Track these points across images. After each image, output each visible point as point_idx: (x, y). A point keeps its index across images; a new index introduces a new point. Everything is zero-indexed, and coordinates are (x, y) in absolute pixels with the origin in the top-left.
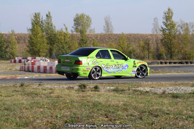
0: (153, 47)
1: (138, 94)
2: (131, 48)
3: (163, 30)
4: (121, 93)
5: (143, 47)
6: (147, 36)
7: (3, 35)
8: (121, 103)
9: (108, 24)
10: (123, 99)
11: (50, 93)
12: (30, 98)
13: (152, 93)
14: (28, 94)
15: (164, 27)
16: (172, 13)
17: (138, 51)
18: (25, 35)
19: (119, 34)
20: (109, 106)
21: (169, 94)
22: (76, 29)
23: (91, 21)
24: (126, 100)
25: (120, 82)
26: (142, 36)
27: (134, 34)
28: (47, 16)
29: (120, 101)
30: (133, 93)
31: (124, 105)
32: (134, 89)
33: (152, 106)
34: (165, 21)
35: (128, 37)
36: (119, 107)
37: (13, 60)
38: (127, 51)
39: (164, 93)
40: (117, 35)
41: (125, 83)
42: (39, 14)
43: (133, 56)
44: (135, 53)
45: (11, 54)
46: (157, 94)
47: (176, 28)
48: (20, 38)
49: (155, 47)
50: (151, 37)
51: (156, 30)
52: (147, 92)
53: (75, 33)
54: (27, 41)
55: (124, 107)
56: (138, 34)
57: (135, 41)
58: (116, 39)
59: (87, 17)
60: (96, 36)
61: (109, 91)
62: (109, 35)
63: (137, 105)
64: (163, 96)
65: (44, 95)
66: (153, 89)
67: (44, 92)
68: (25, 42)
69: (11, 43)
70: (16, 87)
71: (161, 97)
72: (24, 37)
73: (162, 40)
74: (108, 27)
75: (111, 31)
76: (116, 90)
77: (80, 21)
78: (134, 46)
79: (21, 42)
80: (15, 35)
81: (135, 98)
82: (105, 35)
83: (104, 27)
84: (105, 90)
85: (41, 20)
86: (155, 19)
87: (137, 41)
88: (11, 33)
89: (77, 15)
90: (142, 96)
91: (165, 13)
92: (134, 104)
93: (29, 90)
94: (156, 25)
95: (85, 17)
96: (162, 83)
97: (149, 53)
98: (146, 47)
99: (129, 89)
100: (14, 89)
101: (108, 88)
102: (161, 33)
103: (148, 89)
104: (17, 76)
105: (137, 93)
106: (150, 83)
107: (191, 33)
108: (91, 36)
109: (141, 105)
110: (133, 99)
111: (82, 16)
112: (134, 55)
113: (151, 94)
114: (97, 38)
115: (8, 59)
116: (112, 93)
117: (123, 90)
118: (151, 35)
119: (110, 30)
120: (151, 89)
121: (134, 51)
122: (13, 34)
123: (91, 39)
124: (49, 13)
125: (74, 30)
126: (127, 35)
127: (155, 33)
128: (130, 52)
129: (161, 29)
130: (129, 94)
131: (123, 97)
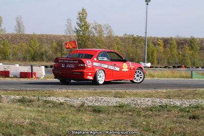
1: (50, 107)
2: (43, 50)
3: (77, 31)
5: (56, 49)
6: (60, 37)
8: (27, 121)
9: (19, 25)
10: (31, 114)
13: (67, 105)
15: (78, 28)
16: (86, 14)
17: (50, 52)
19: (31, 35)
20: (10, 125)
21: (89, 106)
24: (33, 116)
25: (29, 89)
26: (55, 37)
27: (46, 35)
29: (25, 119)
30: (43, 105)
31: (31, 124)
32: (45, 99)
33: (68, 127)
34: (79, 22)
35: (40, 38)
36: (23, 127)
38: (39, 52)
39: (82, 105)
40: (29, 35)
41: (34, 91)
43: (45, 58)
44: (48, 55)
46: (74, 107)
47: (90, 29)
50: (64, 38)
51: (69, 32)
52: (61, 104)
55: (30, 127)
56: (51, 35)
57: (47, 43)
58: (27, 40)
60: (7, 36)
61: (14, 101)
62: (20, 35)
63: (48, 124)
64: (82, 109)
66: (68, 99)
71: (79, 111)
74: (19, 27)
75: (23, 32)
76: (22, 101)
78: (46, 47)
81: (46, 113)
82: (16, 35)
84: (8, 100)
86: (68, 20)
87: (49, 42)
90: (56, 110)
91: (79, 14)
92: (45, 123)
94: (69, 27)
96: (78, 91)
98: (59, 48)
99: (39, 99)
101: (13, 97)
102: (75, 34)
103: (62, 100)
105: (49, 105)
106: (64, 90)
107: (105, 35)
108: (2, 36)
109: (55, 124)
110: (43, 115)
112: (47, 57)
113: (66, 107)
114: (7, 38)
116: (16, 105)
117: (31, 101)
118: (64, 36)
119: (22, 30)
120: (66, 99)
121: (46, 52)
123: (1, 39)
126: (40, 35)
127: (68, 35)
128: (42, 54)
129: (75, 30)
130: (39, 107)
131: (30, 111)
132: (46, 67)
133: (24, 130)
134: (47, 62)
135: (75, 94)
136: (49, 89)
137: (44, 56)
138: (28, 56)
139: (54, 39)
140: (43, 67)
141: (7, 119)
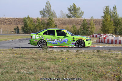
11: (116, 57)
12: (103, 59)
14: (102, 57)
18: (100, 20)
28: (114, 8)
37: (92, 36)
42: (108, 7)
45: (91, 31)
48: (96, 22)
54: (101, 24)
65: (112, 57)
67: (112, 56)
68: (100, 25)
69: (90, 25)
70: (95, 52)
72: (99, 21)
79: (97, 24)
80: (93, 20)
85: (110, 11)
88: (91, 18)
93: (102, 54)
100: (93, 54)
104: (95, 45)
115: (89, 35)
124: (115, 6)
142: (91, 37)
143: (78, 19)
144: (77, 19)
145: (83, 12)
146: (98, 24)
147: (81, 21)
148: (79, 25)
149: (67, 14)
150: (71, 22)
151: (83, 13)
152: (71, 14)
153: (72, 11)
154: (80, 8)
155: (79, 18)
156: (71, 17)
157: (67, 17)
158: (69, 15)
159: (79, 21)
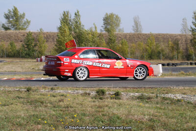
0: (182, 47)
1: (167, 103)
2: (160, 48)
3: (193, 30)
4: (147, 102)
6: (176, 36)
7: (32, 33)
8: (146, 117)
9: (137, 24)
10: (150, 110)
13: (185, 101)
15: (194, 27)
17: (167, 51)
18: (55, 33)
20: (130, 122)
22: (106, 28)
23: (120, 21)
25: (147, 86)
26: (171, 36)
27: (163, 34)
28: (76, 14)
29: (145, 115)
30: (162, 102)
31: (150, 120)
32: (163, 96)
34: (194, 21)
35: (157, 37)
36: (143, 123)
37: (39, 59)
38: (156, 51)
40: (146, 34)
41: (152, 88)
42: (68, 13)
43: (162, 57)
44: (164, 53)
45: (39, 52)
46: (191, 103)
48: (48, 37)
49: (185, 47)
50: (180, 37)
52: (179, 101)
53: (104, 32)
54: (55, 40)
55: (150, 123)
56: (168, 34)
57: (164, 41)
58: (145, 39)
59: (117, 16)
60: (125, 36)
61: (133, 98)
62: (138, 34)
63: (166, 120)
66: (185, 96)
67: (53, 99)
68: (54, 41)
69: (39, 41)
72: (53, 36)
73: (191, 40)
74: (137, 27)
75: (140, 31)
76: (141, 98)
77: (110, 21)
78: (163, 47)
79: (49, 41)
80: (44, 34)
81: (164, 109)
82: (134, 35)
83: (133, 27)
84: (127, 97)
85: (69, 19)
86: (183, 19)
88: (39, 31)
89: (107, 14)
90: (174, 107)
92: (164, 119)
94: (185, 26)
95: (115, 17)
97: (178, 53)
98: (175, 47)
99: (157, 96)
100: (17, 95)
101: (132, 94)
102: (191, 33)
103: (179, 97)
105: (167, 101)
106: (181, 88)
108: (120, 36)
109: (173, 120)
110: (161, 111)
111: (112, 15)
112: (163, 55)
113: (184, 103)
115: (35, 58)
116: (135, 102)
117: (149, 98)
118: (180, 35)
119: (139, 29)
120: (183, 96)
121: (163, 51)
122: (41, 32)
123: (120, 39)
124: (78, 12)
125: (103, 30)
126: (156, 35)
127: (184, 34)
128: (159, 53)
129: (190, 29)
130: (157, 103)
131: (149, 108)
132: (163, 65)
133: (144, 126)
134: (164, 60)
135: (192, 91)
136: (167, 86)
137: (161, 55)
138: (145, 54)
139: (171, 38)
140: (161, 65)
141: (127, 116)
142: (37, 61)
143: (19, 32)
144: (17, 31)
145: (30, 22)
146: (52, 40)
147: (24, 35)
148: (21, 41)
149: (3, 25)
150: (9, 37)
151: (28, 22)
152: (10, 25)
153: (11, 19)
154: (24, 14)
155: (21, 31)
156: (9, 29)
157: (2, 28)
158: (6, 25)
159: (22, 36)
